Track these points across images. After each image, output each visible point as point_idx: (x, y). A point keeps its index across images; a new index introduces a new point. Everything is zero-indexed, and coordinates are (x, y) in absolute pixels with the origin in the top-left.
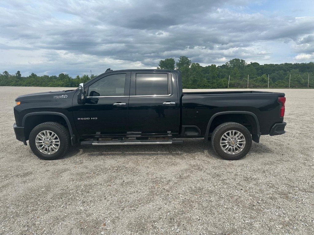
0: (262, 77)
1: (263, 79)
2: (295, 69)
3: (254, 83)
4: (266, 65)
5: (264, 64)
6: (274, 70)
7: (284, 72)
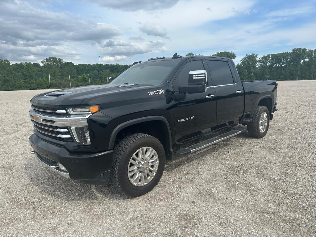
0: (83, 76)
1: (84, 78)
2: (106, 69)
3: (76, 82)
4: (81, 65)
5: (79, 64)
6: (89, 70)
7: (97, 72)
